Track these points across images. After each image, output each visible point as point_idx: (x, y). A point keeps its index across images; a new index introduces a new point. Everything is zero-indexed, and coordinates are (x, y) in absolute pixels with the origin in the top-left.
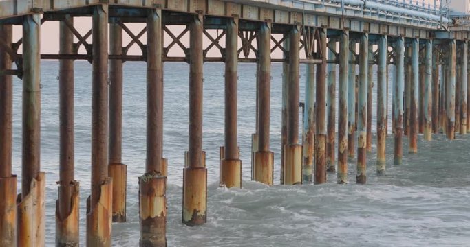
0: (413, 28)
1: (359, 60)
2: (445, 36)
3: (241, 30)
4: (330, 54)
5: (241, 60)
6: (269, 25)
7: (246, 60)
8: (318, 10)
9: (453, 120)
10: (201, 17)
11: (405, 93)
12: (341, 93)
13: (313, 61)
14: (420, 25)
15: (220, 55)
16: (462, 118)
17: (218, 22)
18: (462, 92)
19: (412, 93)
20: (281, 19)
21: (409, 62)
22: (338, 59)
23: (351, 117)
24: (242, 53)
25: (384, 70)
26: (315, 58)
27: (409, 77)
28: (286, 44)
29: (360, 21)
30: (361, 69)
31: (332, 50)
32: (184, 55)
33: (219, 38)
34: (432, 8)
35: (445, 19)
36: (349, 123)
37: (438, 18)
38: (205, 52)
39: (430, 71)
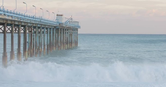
0: (51, 26)
1: (39, 33)
2: (58, 27)
3: (14, 26)
4: (33, 32)
5: (15, 33)
6: (20, 25)
7: (16, 33)
8: (31, 22)
9: (59, 45)
10: (6, 24)
11: (49, 40)
12: (36, 40)
13: (30, 33)
14: (52, 25)
15: (10, 32)
16: (61, 45)
17: (10, 25)
18: (61, 39)
19: (51, 39)
20: (23, 24)
21: (50, 33)
22: (35, 32)
23: (38, 45)
24: (15, 31)
25: (45, 35)
26: (30, 32)
27: (50, 36)
28: (24, 30)
29: (40, 24)
30: (40, 34)
31: (34, 31)
32: (2, 32)
33: (10, 28)
34: (55, 21)
35: (58, 24)
36: (38, 46)
37: (56, 24)
38: (7, 31)
39: (55, 35)
